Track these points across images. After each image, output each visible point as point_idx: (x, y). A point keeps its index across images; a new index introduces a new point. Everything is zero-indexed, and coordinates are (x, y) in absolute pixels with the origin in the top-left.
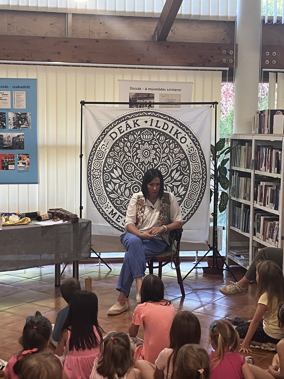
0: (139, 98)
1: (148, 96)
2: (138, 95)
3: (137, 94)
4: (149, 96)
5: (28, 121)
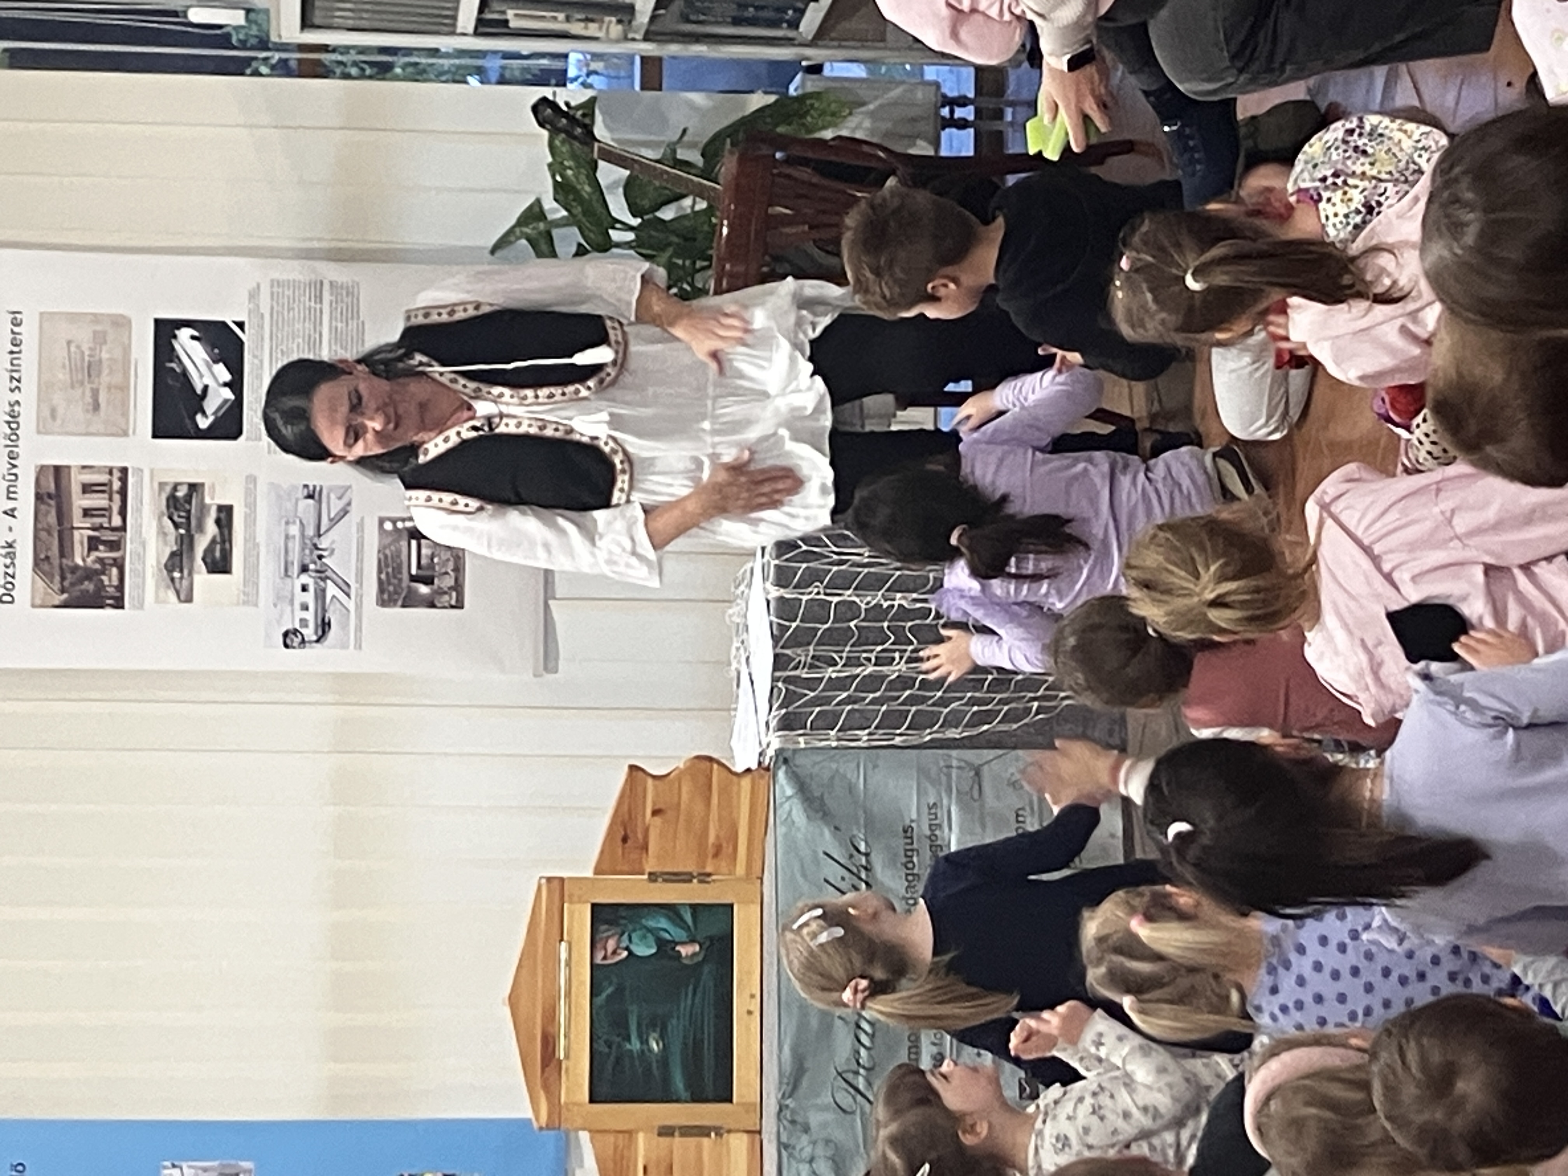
0: (62, 555)
1: (52, 503)
2: (47, 558)
3: (40, 563)
4: (50, 496)
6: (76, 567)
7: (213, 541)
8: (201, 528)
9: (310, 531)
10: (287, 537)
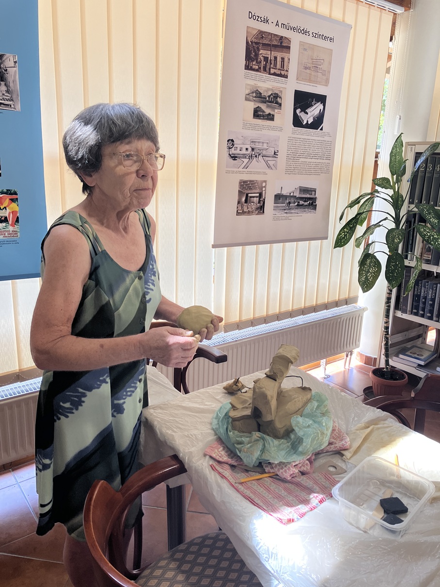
0: (264, 45)
1: (279, 44)
2: (263, 37)
3: (262, 34)
4: (281, 43)
5: (11, 85)
6: (259, 50)
7: (264, 112)
8: (268, 107)
9: (264, 153)
10: (263, 143)
